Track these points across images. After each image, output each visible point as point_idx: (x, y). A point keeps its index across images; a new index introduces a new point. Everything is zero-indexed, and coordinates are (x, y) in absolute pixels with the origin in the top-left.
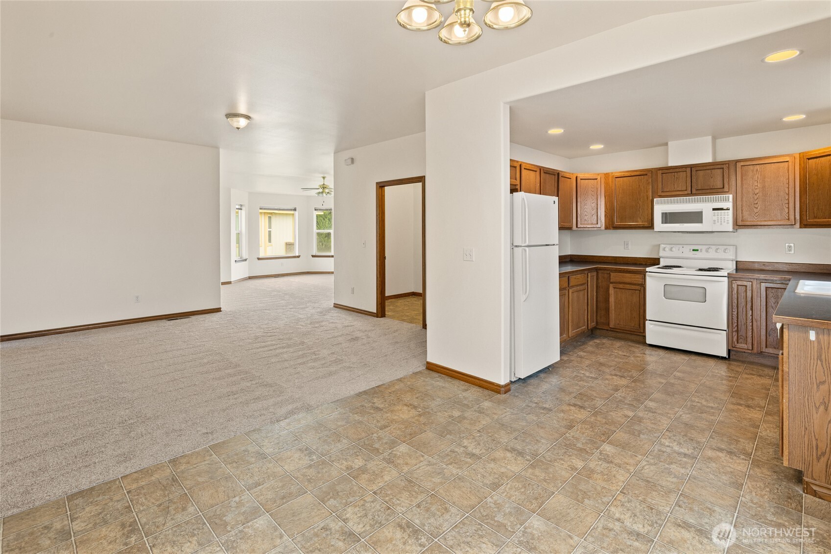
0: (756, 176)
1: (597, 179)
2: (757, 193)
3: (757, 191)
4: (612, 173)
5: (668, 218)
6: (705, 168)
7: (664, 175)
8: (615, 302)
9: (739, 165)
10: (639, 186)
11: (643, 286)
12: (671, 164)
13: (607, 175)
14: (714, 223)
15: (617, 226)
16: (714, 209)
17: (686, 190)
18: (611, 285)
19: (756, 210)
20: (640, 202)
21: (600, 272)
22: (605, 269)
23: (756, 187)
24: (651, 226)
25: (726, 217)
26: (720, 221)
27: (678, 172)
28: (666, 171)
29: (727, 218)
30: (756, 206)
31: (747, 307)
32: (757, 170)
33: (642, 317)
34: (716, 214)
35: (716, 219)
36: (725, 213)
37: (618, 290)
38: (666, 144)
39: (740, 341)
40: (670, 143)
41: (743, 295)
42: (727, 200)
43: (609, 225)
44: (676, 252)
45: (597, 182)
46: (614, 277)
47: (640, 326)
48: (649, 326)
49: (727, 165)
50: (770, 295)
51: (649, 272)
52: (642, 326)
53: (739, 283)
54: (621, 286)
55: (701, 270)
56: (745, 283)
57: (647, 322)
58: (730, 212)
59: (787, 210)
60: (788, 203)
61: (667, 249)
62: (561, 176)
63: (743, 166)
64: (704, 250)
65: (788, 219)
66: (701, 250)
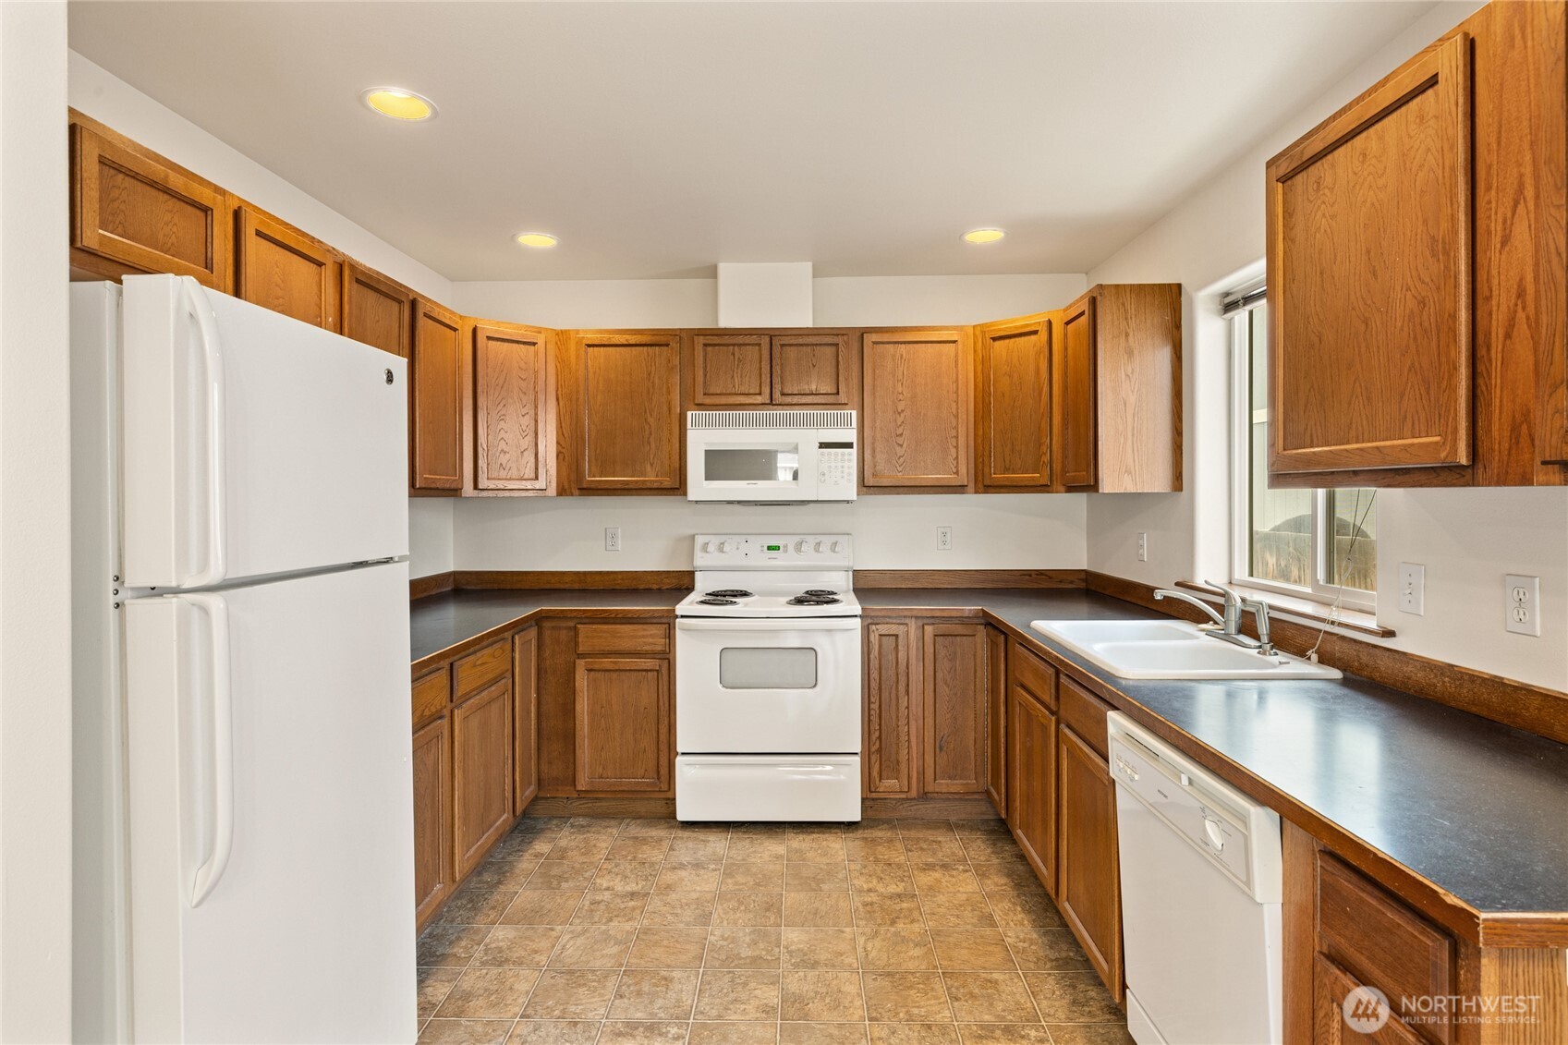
0: (900, 370)
1: (534, 344)
2: (902, 411)
3: (901, 406)
4: (577, 332)
5: (720, 464)
6: (801, 341)
7: (710, 349)
8: (592, 713)
9: (869, 339)
10: (649, 374)
11: (666, 658)
12: (726, 321)
13: (562, 336)
14: (822, 480)
15: (593, 486)
16: (823, 445)
17: (760, 394)
18: (581, 663)
19: (900, 451)
20: (651, 420)
21: (547, 624)
22: (562, 616)
23: (901, 397)
24: (677, 487)
25: (846, 464)
26: (833, 474)
27: (740, 345)
28: (716, 340)
29: (849, 468)
30: (900, 440)
32: (902, 356)
33: (664, 747)
34: (826, 457)
35: (826, 470)
36: (843, 455)
37: (599, 675)
38: (712, 273)
39: (886, 773)
40: (723, 268)
41: (891, 657)
42: (845, 423)
43: (569, 482)
44: (732, 556)
45: (536, 353)
46: (588, 636)
47: (658, 772)
48: (685, 771)
49: (845, 338)
50: (943, 653)
51: (682, 617)
52: (664, 771)
53: (883, 629)
54: (606, 662)
55: (799, 601)
56: (893, 629)
57: (679, 759)
58: (854, 451)
59: (953, 451)
60: (957, 437)
61: (711, 548)
62: (425, 315)
63: (874, 343)
64: (791, 548)
65: (957, 473)
66: (786, 546)
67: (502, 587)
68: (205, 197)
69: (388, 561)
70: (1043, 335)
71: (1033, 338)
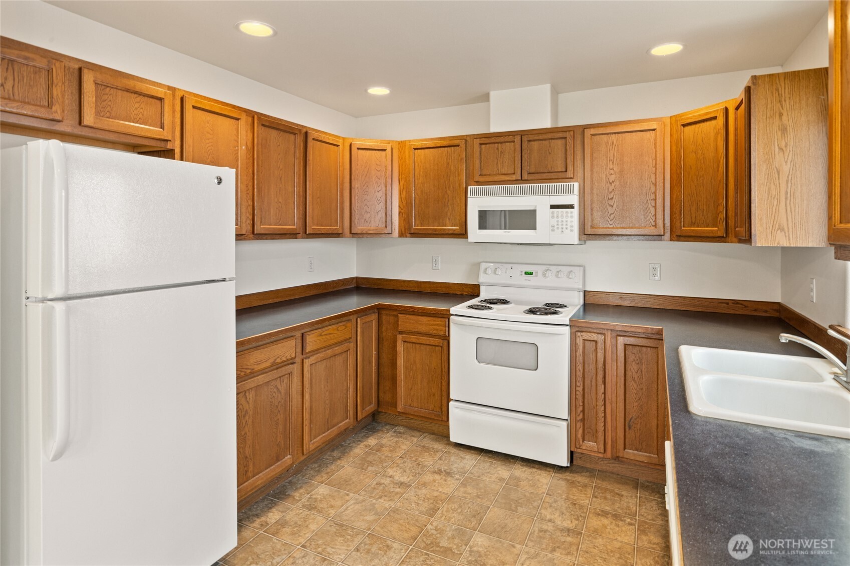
0: (612, 152)
1: (385, 150)
2: (613, 182)
3: (612, 178)
4: (410, 141)
5: (485, 220)
6: (541, 137)
7: (483, 146)
8: (406, 367)
9: (588, 133)
10: (448, 164)
11: (446, 339)
12: (495, 128)
13: (402, 144)
14: (553, 230)
15: (416, 232)
16: (553, 207)
17: (514, 174)
18: (400, 337)
19: (611, 210)
20: (449, 192)
21: (384, 312)
22: (391, 308)
23: (612, 172)
24: (463, 234)
25: (569, 219)
26: (560, 227)
27: (501, 143)
28: (487, 141)
29: (571, 222)
30: (611, 203)
31: (598, 378)
32: (613, 143)
33: (444, 394)
34: (555, 215)
35: (555, 224)
36: (567, 213)
37: (409, 345)
38: (486, 98)
39: (586, 437)
40: (492, 94)
41: (592, 356)
42: (570, 191)
43: (405, 229)
44: (502, 275)
45: (386, 156)
46: (406, 321)
47: (441, 409)
48: (455, 411)
49: (572, 133)
50: (631, 358)
51: (456, 315)
52: (444, 409)
53: (587, 336)
54: (413, 338)
55: (532, 311)
56: (594, 337)
57: (451, 403)
58: (575, 212)
59: (652, 210)
60: (655, 200)
61: (489, 271)
62: (314, 139)
63: (592, 135)
64: (540, 274)
65: (655, 226)
66: (537, 273)
67: (379, 287)
68: (160, 92)
69: (224, 280)
70: (721, 120)
71: (713, 122)
